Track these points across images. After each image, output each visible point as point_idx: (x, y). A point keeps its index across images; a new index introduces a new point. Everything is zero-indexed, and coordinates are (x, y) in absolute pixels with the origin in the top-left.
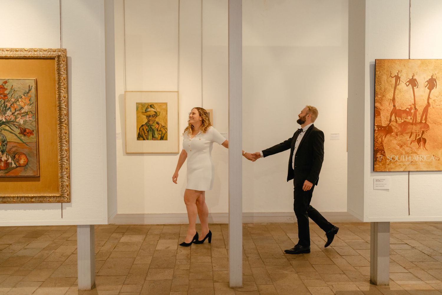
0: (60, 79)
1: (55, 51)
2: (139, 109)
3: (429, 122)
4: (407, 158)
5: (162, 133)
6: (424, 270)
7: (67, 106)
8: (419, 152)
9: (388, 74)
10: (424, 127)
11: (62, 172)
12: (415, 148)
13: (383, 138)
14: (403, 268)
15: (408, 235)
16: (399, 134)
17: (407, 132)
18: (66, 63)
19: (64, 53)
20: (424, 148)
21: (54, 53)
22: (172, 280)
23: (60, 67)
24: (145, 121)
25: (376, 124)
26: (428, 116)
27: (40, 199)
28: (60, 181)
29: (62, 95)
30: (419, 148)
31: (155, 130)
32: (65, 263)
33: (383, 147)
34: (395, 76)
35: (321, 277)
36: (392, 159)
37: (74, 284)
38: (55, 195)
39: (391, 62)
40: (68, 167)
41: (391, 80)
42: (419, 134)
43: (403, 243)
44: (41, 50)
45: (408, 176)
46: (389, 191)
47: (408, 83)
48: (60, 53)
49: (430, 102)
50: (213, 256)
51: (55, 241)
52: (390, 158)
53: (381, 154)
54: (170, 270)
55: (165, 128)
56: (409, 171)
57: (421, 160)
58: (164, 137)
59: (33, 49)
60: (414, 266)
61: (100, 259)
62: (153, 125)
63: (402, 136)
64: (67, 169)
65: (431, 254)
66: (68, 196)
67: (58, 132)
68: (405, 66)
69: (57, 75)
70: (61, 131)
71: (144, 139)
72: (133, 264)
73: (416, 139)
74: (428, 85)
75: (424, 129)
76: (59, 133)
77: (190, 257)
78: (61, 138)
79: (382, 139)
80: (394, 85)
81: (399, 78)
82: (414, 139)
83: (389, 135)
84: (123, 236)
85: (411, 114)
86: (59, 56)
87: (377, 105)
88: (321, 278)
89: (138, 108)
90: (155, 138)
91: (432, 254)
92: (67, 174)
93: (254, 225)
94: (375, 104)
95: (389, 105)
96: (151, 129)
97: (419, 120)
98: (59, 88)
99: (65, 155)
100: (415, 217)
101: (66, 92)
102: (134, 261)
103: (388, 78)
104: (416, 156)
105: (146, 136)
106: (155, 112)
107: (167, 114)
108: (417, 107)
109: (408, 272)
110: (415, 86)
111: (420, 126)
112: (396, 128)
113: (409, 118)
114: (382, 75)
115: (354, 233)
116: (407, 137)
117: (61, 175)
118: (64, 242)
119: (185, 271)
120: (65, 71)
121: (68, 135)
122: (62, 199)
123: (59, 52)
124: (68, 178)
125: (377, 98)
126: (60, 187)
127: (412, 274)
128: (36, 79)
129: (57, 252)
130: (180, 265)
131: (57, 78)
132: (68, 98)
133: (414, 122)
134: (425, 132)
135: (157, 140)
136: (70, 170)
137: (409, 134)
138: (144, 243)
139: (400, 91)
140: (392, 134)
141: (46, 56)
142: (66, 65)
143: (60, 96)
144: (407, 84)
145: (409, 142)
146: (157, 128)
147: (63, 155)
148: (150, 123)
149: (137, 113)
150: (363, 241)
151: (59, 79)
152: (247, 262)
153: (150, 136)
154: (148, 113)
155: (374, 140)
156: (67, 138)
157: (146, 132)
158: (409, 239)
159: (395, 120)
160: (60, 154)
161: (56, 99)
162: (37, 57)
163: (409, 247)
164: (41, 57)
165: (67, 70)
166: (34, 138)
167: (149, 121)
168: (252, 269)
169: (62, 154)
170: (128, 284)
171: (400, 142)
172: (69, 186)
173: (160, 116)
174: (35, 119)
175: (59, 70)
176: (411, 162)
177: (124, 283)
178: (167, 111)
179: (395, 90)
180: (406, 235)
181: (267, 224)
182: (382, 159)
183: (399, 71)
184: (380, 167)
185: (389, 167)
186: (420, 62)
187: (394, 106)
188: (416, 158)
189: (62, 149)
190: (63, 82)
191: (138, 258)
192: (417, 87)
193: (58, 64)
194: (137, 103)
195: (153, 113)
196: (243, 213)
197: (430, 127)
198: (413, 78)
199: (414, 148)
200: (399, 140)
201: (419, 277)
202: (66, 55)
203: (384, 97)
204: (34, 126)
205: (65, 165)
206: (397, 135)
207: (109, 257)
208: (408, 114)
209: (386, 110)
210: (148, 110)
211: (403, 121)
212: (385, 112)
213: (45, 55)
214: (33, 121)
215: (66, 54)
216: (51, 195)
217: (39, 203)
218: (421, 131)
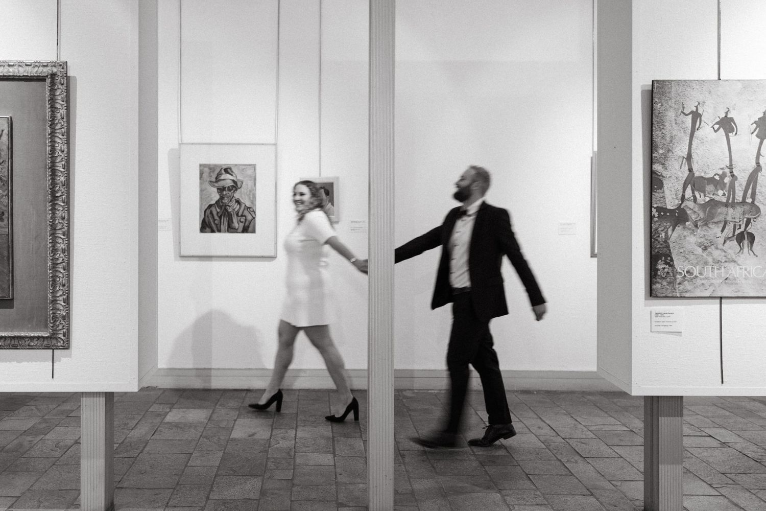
0: (55, 117)
1: (47, 66)
2: (205, 175)
3: (761, 202)
4: (716, 271)
5: (246, 220)
6: (750, 492)
7: (66, 168)
8: (741, 259)
9: (678, 110)
10: (751, 212)
11: (54, 292)
12: (733, 251)
13: (670, 232)
14: (709, 486)
15: (712, 419)
16: (701, 224)
17: (716, 220)
18: (65, 88)
19: (63, 68)
20: (750, 251)
21: (45, 70)
22: (259, 499)
23: (54, 95)
24: (216, 197)
25: (655, 206)
26: (757, 191)
27: (13, 343)
28: (51, 309)
29: (58, 147)
30: (741, 253)
31: (234, 214)
32: (60, 462)
33: (670, 250)
34: (692, 112)
35: (547, 501)
36: (688, 272)
37: (75, 503)
38: (40, 335)
39: (683, 85)
40: (66, 283)
41: (684, 119)
42: (740, 225)
43: (704, 434)
44: (20, 64)
45: (719, 305)
46: (681, 336)
47: (716, 127)
48: (55, 70)
49: (760, 162)
50: (337, 453)
51: (46, 417)
52: (684, 271)
53: (666, 263)
54: (255, 480)
55: (251, 210)
56: (721, 298)
57: (746, 275)
58: (248, 227)
59: (6, 62)
60: (729, 483)
61: (125, 455)
62: (230, 204)
63: (707, 228)
64: (64, 285)
65: (760, 457)
66: (64, 336)
67: (49, 216)
68: (710, 92)
69: (49, 110)
70: (54, 213)
71: (213, 231)
72: (186, 466)
73: (734, 235)
74: (758, 129)
75: (751, 215)
76: (51, 218)
77: (294, 455)
78: (54, 228)
79: (666, 233)
80: (690, 129)
81: (700, 116)
82: (731, 235)
83: (681, 227)
84: (170, 411)
85: (725, 187)
86: (53, 75)
87: (657, 167)
88: (546, 503)
89: (203, 173)
90: (233, 229)
91: (764, 457)
92: (65, 295)
93: (414, 393)
94: (654, 166)
95: (681, 168)
96: (225, 213)
97: (739, 197)
98: (52, 134)
99: (61, 259)
100: (734, 388)
101: (66, 142)
102: (189, 459)
103: (677, 116)
104: (734, 267)
105: (216, 225)
106: (233, 181)
107: (255, 184)
108: (735, 173)
109: (719, 494)
110: (732, 131)
111: (743, 209)
112: (695, 212)
113: (720, 192)
114: (666, 110)
115: (606, 412)
116: (716, 230)
117: (53, 297)
118: (63, 419)
119: (283, 482)
120: (65, 103)
121: (66, 222)
122: (54, 342)
123: (54, 68)
124: (64, 302)
125: (657, 155)
126: (50, 320)
127: (727, 498)
128: (11, 118)
129: (48, 440)
130: (275, 469)
131: (48, 115)
132: (68, 153)
133: (730, 202)
134: (752, 221)
135: (237, 233)
136: (69, 287)
137: (721, 225)
138: (209, 424)
139: (702, 141)
140: (687, 223)
141: (29, 75)
142: (65, 91)
143: (53, 150)
144: (716, 129)
145: (721, 240)
146: (236, 210)
147: (58, 259)
148: (223, 201)
149: (201, 184)
150: (625, 429)
151: (53, 118)
152: (403, 467)
153: (224, 226)
154: (221, 184)
155: (652, 236)
156: (66, 228)
157: (216, 217)
158: (714, 427)
159: (692, 198)
160: (51, 258)
161: (46, 155)
162: (13, 76)
163: (715, 444)
164: (20, 76)
165: (67, 100)
166: (4, 228)
167: (222, 198)
168: (411, 481)
169: (54, 257)
170: (175, 506)
171: (703, 240)
172: (67, 317)
173: (242, 189)
174: (6, 192)
175: (53, 100)
176: (726, 279)
177: (167, 503)
178: (255, 179)
179: (692, 140)
180: (708, 417)
181: (439, 391)
182: (668, 272)
183: (699, 104)
184: (663, 288)
185: (681, 288)
186: (740, 85)
187: (691, 170)
188: (734, 271)
189: (56, 248)
190: (60, 123)
191: (195, 454)
192: (736, 134)
193: (50, 90)
194: (201, 165)
195: (229, 183)
196: (395, 370)
197: (761, 210)
198: (726, 116)
199: (730, 251)
200: (701, 236)
201: (742, 506)
202: (66, 74)
203: (670, 154)
204: (5, 204)
205: (61, 279)
206: (696, 226)
207: (143, 450)
208: (718, 186)
209: (674, 178)
210: (220, 178)
211: (707, 199)
212: (673, 181)
213: (28, 73)
214: (3, 195)
215: (67, 71)
216: (32, 335)
217: (10, 348)
218: (743, 220)
